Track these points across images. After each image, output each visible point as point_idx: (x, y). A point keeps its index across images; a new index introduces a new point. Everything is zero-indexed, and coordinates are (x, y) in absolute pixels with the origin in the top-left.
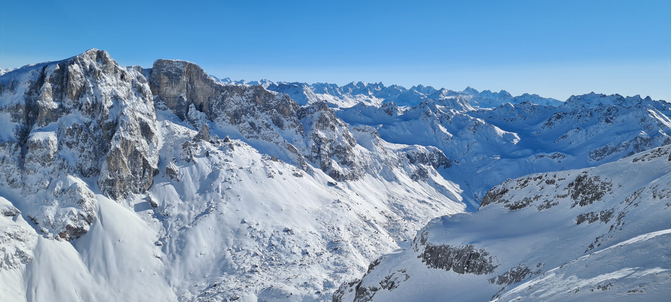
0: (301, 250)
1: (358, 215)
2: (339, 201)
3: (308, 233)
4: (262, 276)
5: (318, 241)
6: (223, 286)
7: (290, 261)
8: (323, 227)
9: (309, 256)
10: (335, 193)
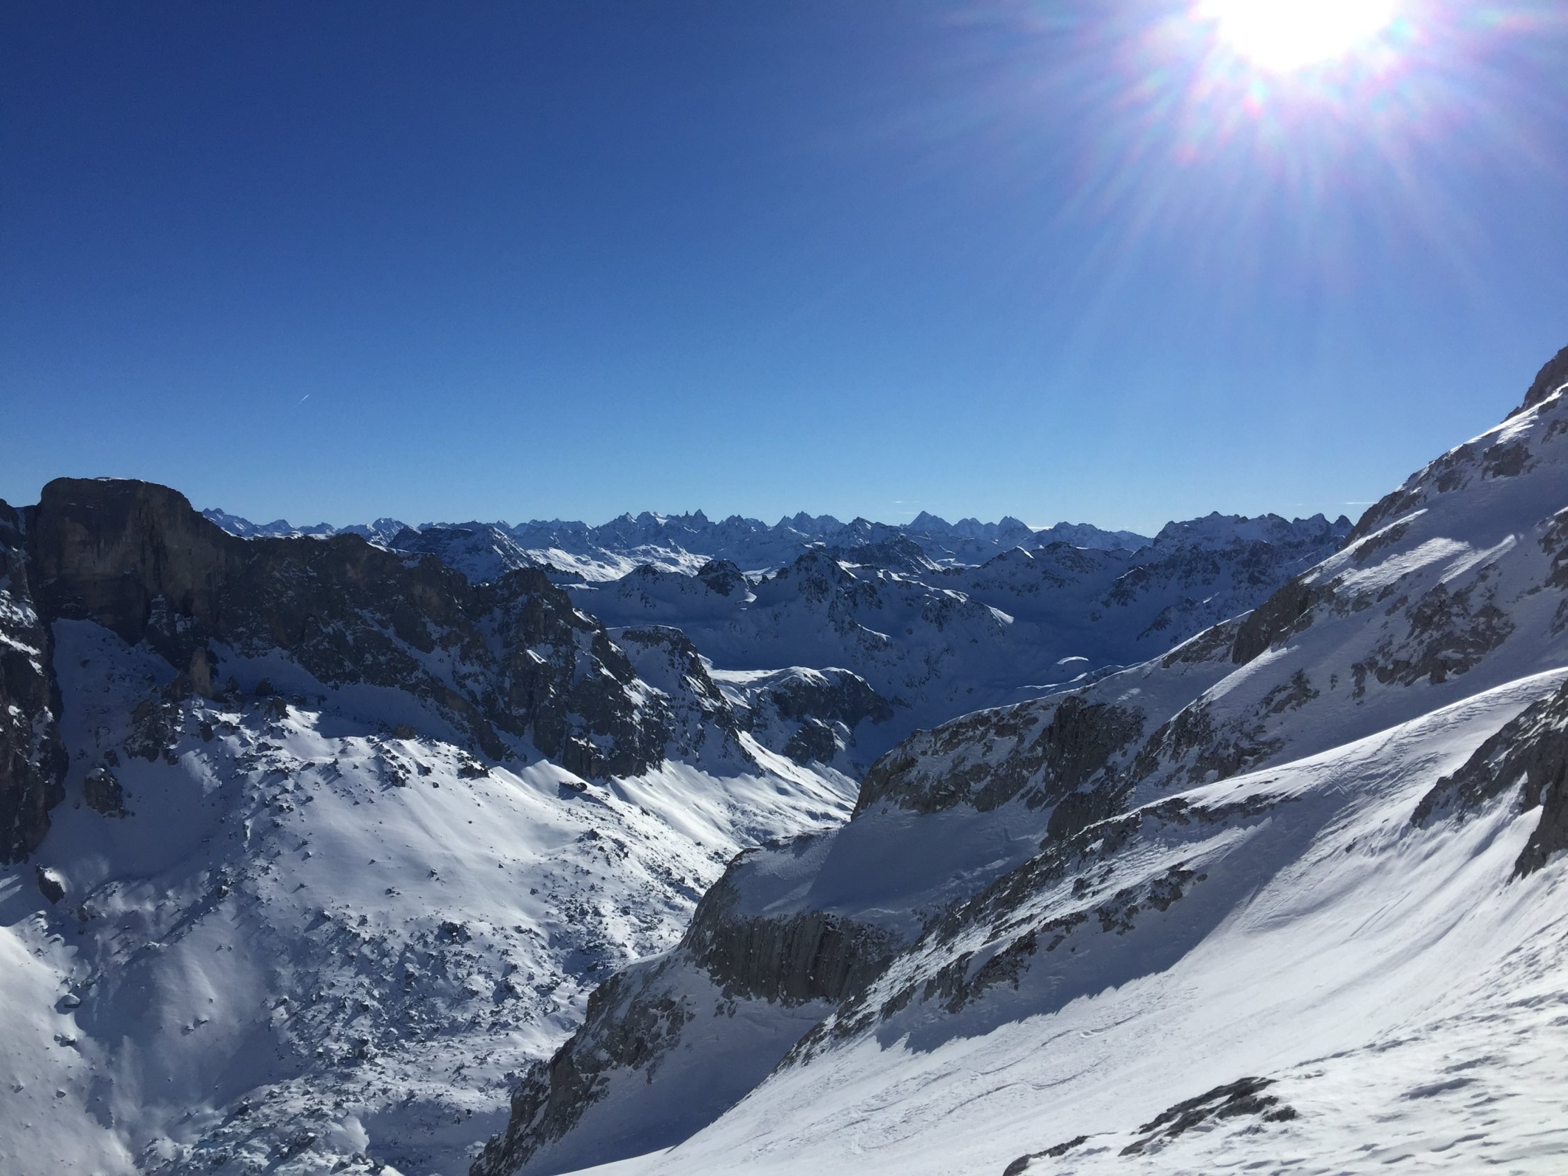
0: (492, 983)
1: (650, 868)
2: (593, 835)
3: (510, 932)
4: (384, 1068)
5: (541, 952)
6: (267, 1111)
7: (463, 1017)
8: (554, 911)
9: (518, 998)
10: (583, 812)
